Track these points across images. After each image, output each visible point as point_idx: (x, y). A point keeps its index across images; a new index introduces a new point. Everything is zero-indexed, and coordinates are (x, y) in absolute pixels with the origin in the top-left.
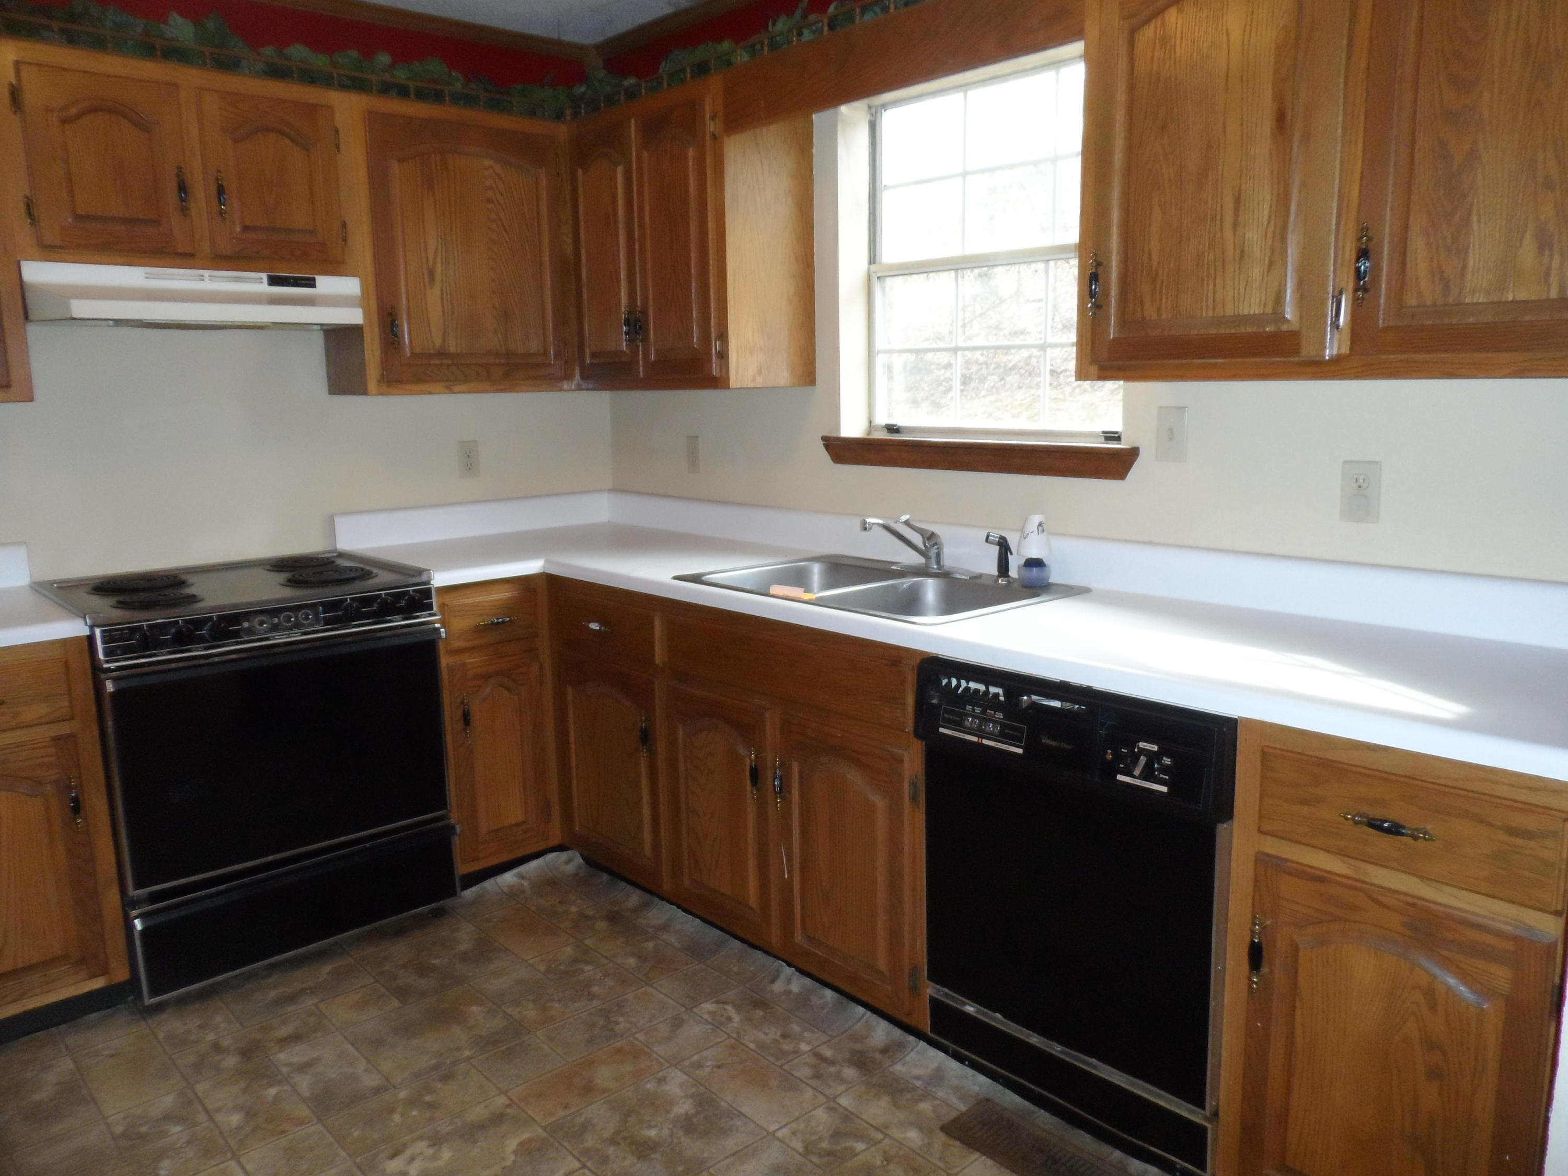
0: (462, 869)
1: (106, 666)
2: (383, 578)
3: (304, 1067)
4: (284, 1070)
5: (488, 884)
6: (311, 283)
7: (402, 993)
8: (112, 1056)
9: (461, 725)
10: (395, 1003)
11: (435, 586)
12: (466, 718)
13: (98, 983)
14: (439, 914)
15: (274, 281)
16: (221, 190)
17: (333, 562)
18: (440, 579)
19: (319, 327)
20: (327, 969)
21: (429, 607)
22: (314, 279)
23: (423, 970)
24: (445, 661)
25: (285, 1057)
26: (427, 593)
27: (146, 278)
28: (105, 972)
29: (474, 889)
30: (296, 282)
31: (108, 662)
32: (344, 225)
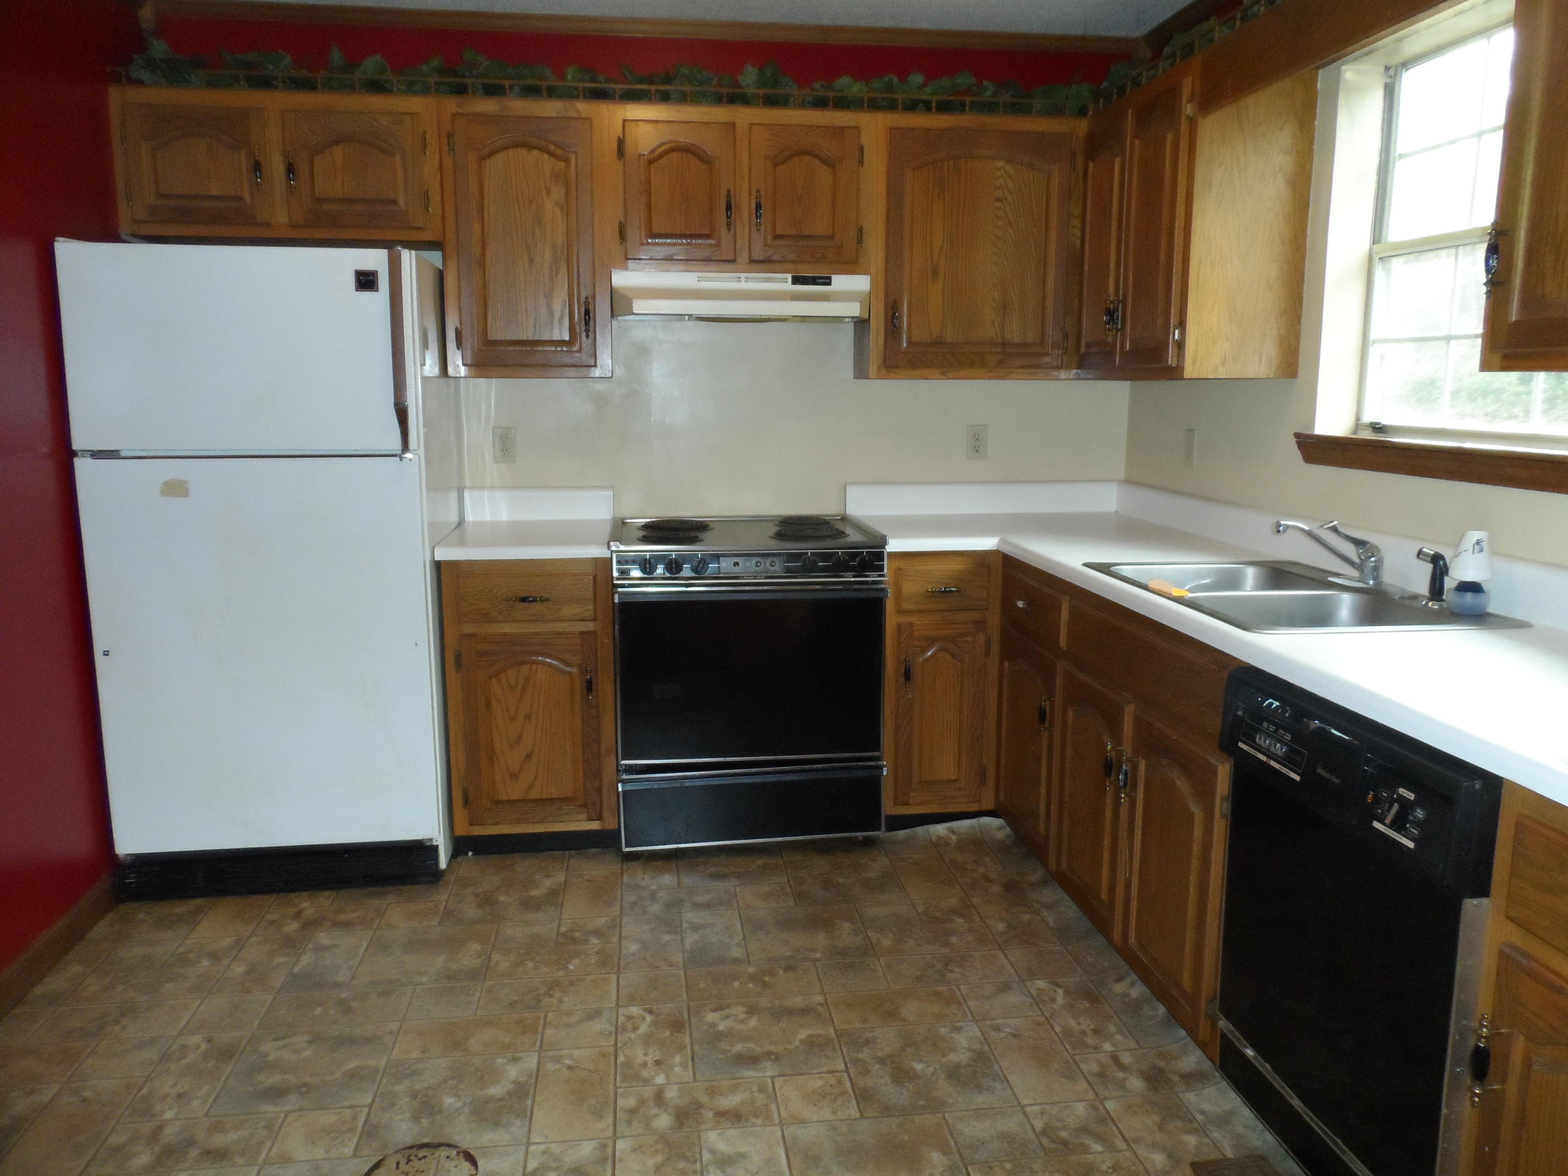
0: (889, 807)
1: (615, 582)
2: (854, 537)
3: (696, 928)
4: (685, 925)
5: (920, 830)
6: (827, 281)
7: (800, 896)
8: (588, 881)
9: (902, 679)
10: (791, 903)
11: (888, 551)
12: (907, 675)
13: (595, 826)
14: (869, 843)
15: (796, 280)
16: (758, 206)
17: (829, 523)
18: (894, 545)
19: (850, 320)
20: (760, 862)
21: (881, 568)
22: (830, 278)
23: (827, 884)
24: (891, 620)
25: (690, 916)
26: (880, 556)
27: (698, 281)
28: (599, 818)
29: (907, 831)
30: (813, 281)
31: (618, 579)
32: (860, 231)
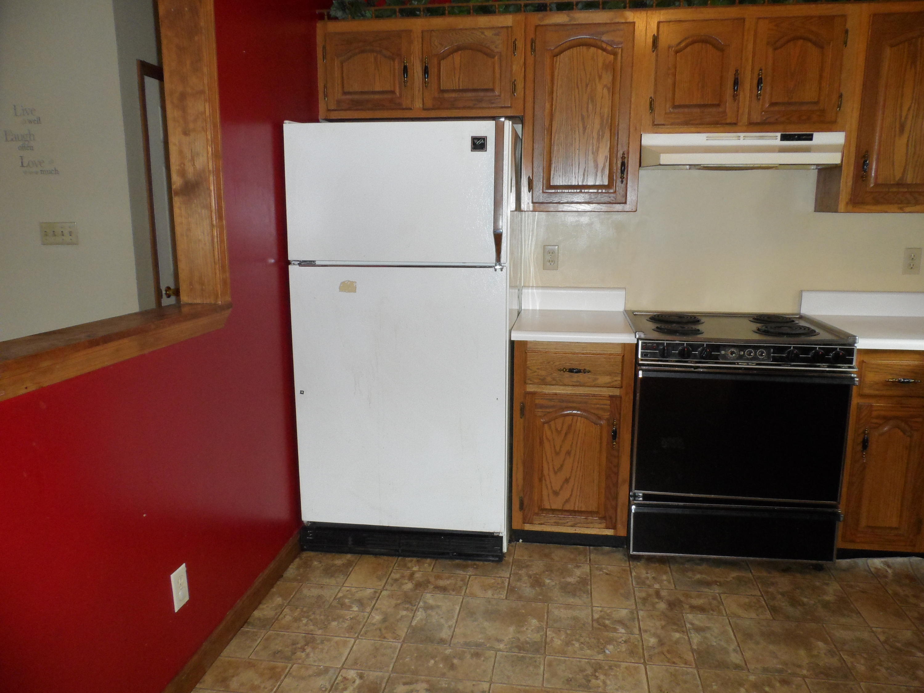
0: (839, 544)
1: (641, 362)
2: (823, 336)
3: (699, 630)
4: (688, 625)
6: (809, 138)
7: (774, 610)
8: (607, 574)
9: (860, 448)
10: (768, 615)
11: (857, 348)
12: (865, 444)
13: (610, 532)
14: (819, 568)
15: (784, 138)
16: (760, 81)
17: (793, 321)
18: (862, 344)
19: (815, 167)
20: (734, 574)
21: (851, 362)
22: (812, 135)
23: (794, 602)
24: (855, 401)
25: (691, 618)
26: (850, 352)
27: (707, 140)
28: (614, 528)
29: (848, 560)
30: (800, 138)
31: (642, 360)
32: (841, 96)
